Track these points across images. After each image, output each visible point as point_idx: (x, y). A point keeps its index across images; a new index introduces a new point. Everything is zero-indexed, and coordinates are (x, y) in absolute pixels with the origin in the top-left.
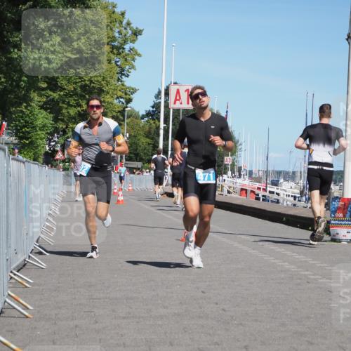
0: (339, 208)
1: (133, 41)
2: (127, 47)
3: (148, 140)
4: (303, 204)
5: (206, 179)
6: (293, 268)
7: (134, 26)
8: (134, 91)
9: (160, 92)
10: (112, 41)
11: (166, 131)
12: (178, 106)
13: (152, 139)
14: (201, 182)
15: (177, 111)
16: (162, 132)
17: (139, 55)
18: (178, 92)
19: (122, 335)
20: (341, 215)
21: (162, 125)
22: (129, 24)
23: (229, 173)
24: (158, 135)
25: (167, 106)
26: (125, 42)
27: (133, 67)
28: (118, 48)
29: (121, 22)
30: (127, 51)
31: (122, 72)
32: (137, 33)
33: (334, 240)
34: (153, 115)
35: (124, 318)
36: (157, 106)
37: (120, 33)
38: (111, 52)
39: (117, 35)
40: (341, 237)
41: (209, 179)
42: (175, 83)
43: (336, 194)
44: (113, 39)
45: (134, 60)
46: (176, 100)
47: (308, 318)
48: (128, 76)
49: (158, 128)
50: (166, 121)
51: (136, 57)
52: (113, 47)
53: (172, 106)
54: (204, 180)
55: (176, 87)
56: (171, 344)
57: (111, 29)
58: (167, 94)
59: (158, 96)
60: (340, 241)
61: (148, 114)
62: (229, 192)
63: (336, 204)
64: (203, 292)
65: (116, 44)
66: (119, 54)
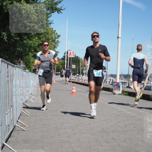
0: (115, 85)
1: (58, 38)
2: (56, 40)
3: (62, 66)
4: (105, 84)
5: (98, 74)
6: (103, 102)
7: (58, 34)
8: (58, 52)
9: (65, 53)
10: (52, 38)
11: (67, 63)
12: (70, 56)
13: (63, 66)
14: (96, 76)
15: (70, 58)
16: (66, 64)
17: (60, 42)
18: (70, 52)
19: (55, 121)
20: (116, 87)
21: (66, 62)
22: (57, 34)
23: (85, 75)
24: (65, 65)
25: (67, 56)
26: (56, 39)
27: (58, 46)
28: (54, 40)
29: (54, 33)
30: (56, 41)
31: (55, 47)
32: (59, 36)
33: (114, 94)
34: (63, 59)
35: (55, 116)
36: (64, 56)
37: (54, 36)
38: (52, 41)
39: (53, 37)
40: (116, 93)
41: (99, 75)
42: (70, 50)
43: (115, 81)
44: (53, 38)
45: (58, 44)
46: (70, 55)
47: (107, 116)
48: (56, 48)
49: (65, 63)
50: (67, 61)
51: (59, 43)
52: (52, 40)
53: (69, 56)
54: (97, 75)
55: (70, 51)
56: (68, 123)
57: (52, 35)
58: (67, 53)
59: (65, 54)
60: (115, 94)
61: (62, 59)
62: (85, 81)
63: (115, 84)
64: (77, 109)
65: (53, 39)
66: (54, 42)
